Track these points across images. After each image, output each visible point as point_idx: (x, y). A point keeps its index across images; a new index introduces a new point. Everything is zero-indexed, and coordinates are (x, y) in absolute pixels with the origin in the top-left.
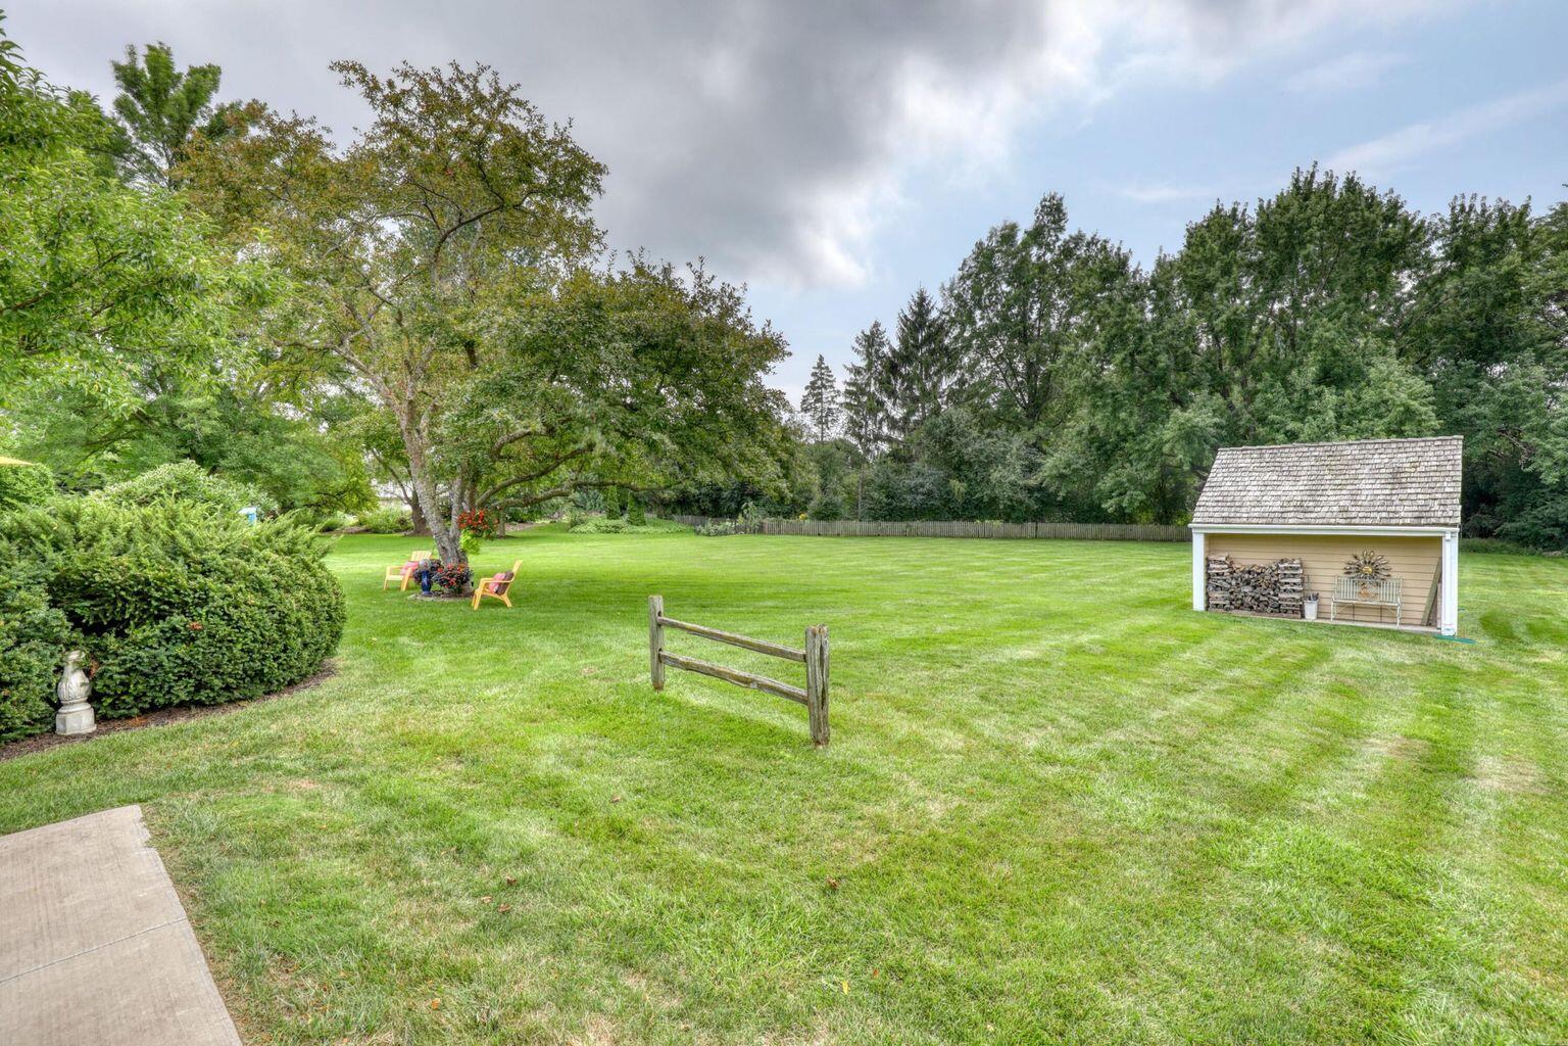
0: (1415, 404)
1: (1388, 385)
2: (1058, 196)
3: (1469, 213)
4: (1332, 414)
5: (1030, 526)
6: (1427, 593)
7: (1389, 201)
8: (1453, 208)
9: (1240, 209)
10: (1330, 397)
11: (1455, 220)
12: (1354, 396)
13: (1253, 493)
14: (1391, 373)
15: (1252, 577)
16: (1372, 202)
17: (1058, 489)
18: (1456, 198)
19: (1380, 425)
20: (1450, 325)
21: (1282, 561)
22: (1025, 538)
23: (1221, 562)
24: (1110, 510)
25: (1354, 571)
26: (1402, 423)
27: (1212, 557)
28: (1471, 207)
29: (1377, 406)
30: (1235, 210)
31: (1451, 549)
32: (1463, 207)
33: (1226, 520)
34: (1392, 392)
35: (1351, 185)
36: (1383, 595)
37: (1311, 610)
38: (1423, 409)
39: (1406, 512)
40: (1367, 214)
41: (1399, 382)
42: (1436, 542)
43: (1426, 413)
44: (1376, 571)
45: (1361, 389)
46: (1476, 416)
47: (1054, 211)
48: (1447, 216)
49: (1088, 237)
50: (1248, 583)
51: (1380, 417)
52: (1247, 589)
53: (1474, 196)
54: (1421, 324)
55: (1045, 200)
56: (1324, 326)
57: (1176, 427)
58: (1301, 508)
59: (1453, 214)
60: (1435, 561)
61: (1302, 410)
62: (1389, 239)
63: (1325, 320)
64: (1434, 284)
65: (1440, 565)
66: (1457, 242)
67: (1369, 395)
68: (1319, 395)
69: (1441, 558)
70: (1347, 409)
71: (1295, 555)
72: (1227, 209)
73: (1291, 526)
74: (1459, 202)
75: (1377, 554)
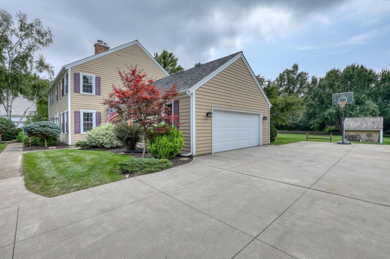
0: (375, 109)
1: (370, 106)
2: (297, 64)
3: (386, 72)
4: (359, 111)
5: (293, 131)
6: (378, 138)
7: (370, 70)
8: (382, 71)
9: (339, 69)
10: (358, 107)
11: (383, 73)
12: (363, 107)
13: (352, 125)
14: (370, 103)
15: (352, 136)
16: (366, 70)
17: (300, 124)
18: (383, 69)
19: (368, 113)
20: (382, 93)
21: (357, 134)
22: (292, 134)
23: (347, 134)
24: (311, 128)
25: (367, 135)
26: (372, 112)
27: (346, 133)
28: (386, 71)
29: (367, 109)
30: (338, 70)
31: (382, 132)
32: (385, 71)
33: (348, 128)
34: (370, 107)
35: (362, 67)
36: (372, 138)
37: (361, 141)
38: (377, 110)
39: (375, 127)
40: (365, 73)
41: (372, 105)
42: (379, 131)
43: (377, 111)
44: (371, 135)
45: (364, 106)
46: (388, 111)
47: (296, 67)
48: (381, 72)
49: (304, 73)
50: (351, 137)
51: (368, 111)
52: (351, 138)
53: (387, 69)
54: (376, 93)
55: (294, 65)
56: (357, 94)
57: (328, 112)
58: (359, 126)
59: (382, 72)
60: (379, 134)
61: (352, 110)
62: (370, 78)
63: (357, 93)
64: (379, 85)
65: (380, 134)
66: (383, 78)
67: (366, 107)
68: (356, 107)
69: (380, 133)
70: (361, 109)
71: (359, 133)
72: (336, 69)
73: (358, 129)
74: (384, 70)
75: (371, 133)
